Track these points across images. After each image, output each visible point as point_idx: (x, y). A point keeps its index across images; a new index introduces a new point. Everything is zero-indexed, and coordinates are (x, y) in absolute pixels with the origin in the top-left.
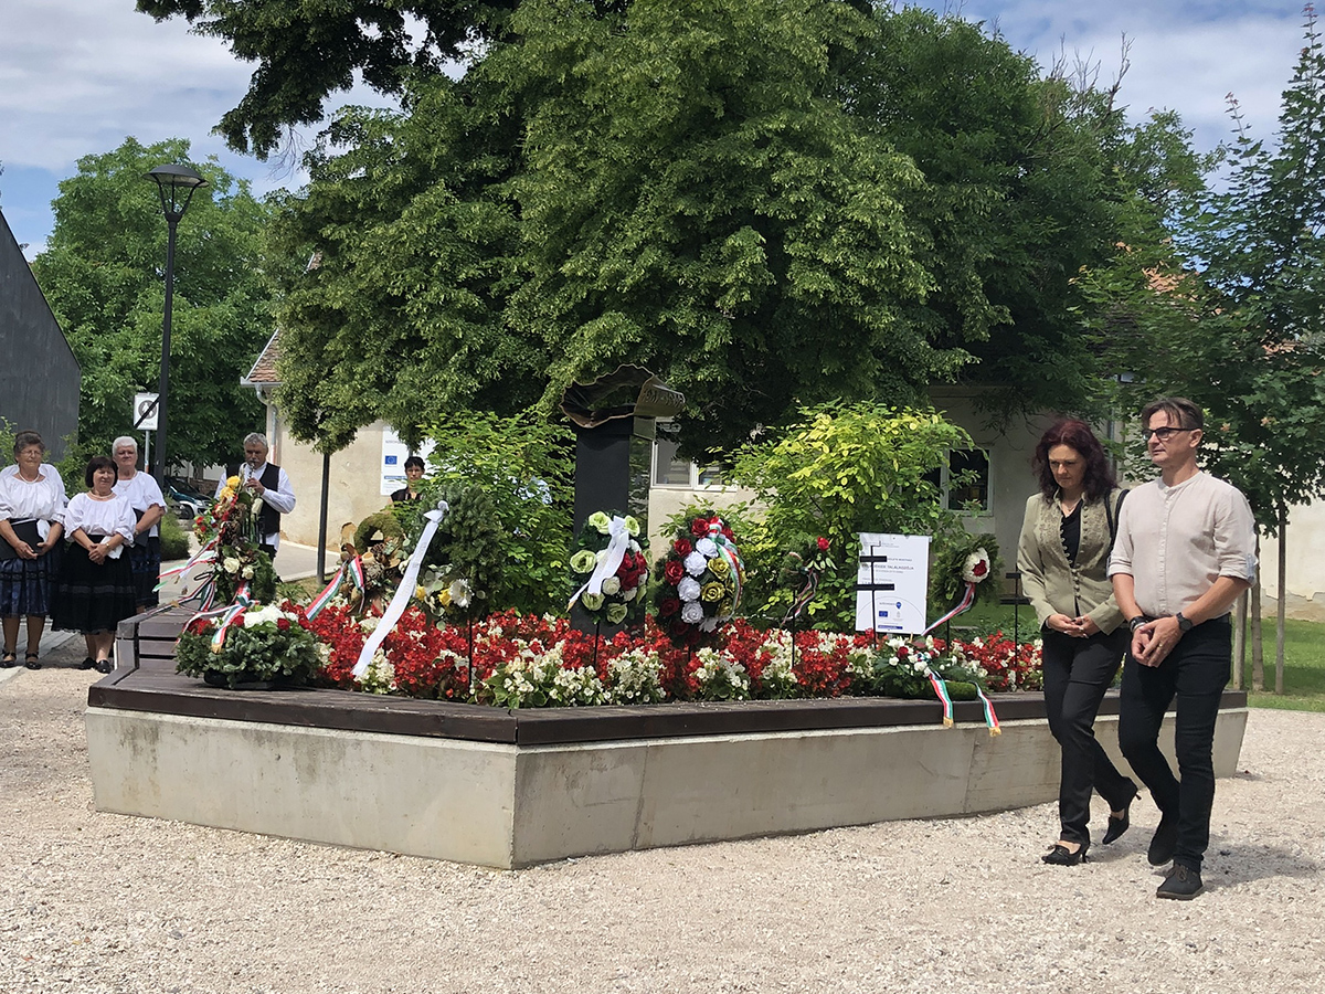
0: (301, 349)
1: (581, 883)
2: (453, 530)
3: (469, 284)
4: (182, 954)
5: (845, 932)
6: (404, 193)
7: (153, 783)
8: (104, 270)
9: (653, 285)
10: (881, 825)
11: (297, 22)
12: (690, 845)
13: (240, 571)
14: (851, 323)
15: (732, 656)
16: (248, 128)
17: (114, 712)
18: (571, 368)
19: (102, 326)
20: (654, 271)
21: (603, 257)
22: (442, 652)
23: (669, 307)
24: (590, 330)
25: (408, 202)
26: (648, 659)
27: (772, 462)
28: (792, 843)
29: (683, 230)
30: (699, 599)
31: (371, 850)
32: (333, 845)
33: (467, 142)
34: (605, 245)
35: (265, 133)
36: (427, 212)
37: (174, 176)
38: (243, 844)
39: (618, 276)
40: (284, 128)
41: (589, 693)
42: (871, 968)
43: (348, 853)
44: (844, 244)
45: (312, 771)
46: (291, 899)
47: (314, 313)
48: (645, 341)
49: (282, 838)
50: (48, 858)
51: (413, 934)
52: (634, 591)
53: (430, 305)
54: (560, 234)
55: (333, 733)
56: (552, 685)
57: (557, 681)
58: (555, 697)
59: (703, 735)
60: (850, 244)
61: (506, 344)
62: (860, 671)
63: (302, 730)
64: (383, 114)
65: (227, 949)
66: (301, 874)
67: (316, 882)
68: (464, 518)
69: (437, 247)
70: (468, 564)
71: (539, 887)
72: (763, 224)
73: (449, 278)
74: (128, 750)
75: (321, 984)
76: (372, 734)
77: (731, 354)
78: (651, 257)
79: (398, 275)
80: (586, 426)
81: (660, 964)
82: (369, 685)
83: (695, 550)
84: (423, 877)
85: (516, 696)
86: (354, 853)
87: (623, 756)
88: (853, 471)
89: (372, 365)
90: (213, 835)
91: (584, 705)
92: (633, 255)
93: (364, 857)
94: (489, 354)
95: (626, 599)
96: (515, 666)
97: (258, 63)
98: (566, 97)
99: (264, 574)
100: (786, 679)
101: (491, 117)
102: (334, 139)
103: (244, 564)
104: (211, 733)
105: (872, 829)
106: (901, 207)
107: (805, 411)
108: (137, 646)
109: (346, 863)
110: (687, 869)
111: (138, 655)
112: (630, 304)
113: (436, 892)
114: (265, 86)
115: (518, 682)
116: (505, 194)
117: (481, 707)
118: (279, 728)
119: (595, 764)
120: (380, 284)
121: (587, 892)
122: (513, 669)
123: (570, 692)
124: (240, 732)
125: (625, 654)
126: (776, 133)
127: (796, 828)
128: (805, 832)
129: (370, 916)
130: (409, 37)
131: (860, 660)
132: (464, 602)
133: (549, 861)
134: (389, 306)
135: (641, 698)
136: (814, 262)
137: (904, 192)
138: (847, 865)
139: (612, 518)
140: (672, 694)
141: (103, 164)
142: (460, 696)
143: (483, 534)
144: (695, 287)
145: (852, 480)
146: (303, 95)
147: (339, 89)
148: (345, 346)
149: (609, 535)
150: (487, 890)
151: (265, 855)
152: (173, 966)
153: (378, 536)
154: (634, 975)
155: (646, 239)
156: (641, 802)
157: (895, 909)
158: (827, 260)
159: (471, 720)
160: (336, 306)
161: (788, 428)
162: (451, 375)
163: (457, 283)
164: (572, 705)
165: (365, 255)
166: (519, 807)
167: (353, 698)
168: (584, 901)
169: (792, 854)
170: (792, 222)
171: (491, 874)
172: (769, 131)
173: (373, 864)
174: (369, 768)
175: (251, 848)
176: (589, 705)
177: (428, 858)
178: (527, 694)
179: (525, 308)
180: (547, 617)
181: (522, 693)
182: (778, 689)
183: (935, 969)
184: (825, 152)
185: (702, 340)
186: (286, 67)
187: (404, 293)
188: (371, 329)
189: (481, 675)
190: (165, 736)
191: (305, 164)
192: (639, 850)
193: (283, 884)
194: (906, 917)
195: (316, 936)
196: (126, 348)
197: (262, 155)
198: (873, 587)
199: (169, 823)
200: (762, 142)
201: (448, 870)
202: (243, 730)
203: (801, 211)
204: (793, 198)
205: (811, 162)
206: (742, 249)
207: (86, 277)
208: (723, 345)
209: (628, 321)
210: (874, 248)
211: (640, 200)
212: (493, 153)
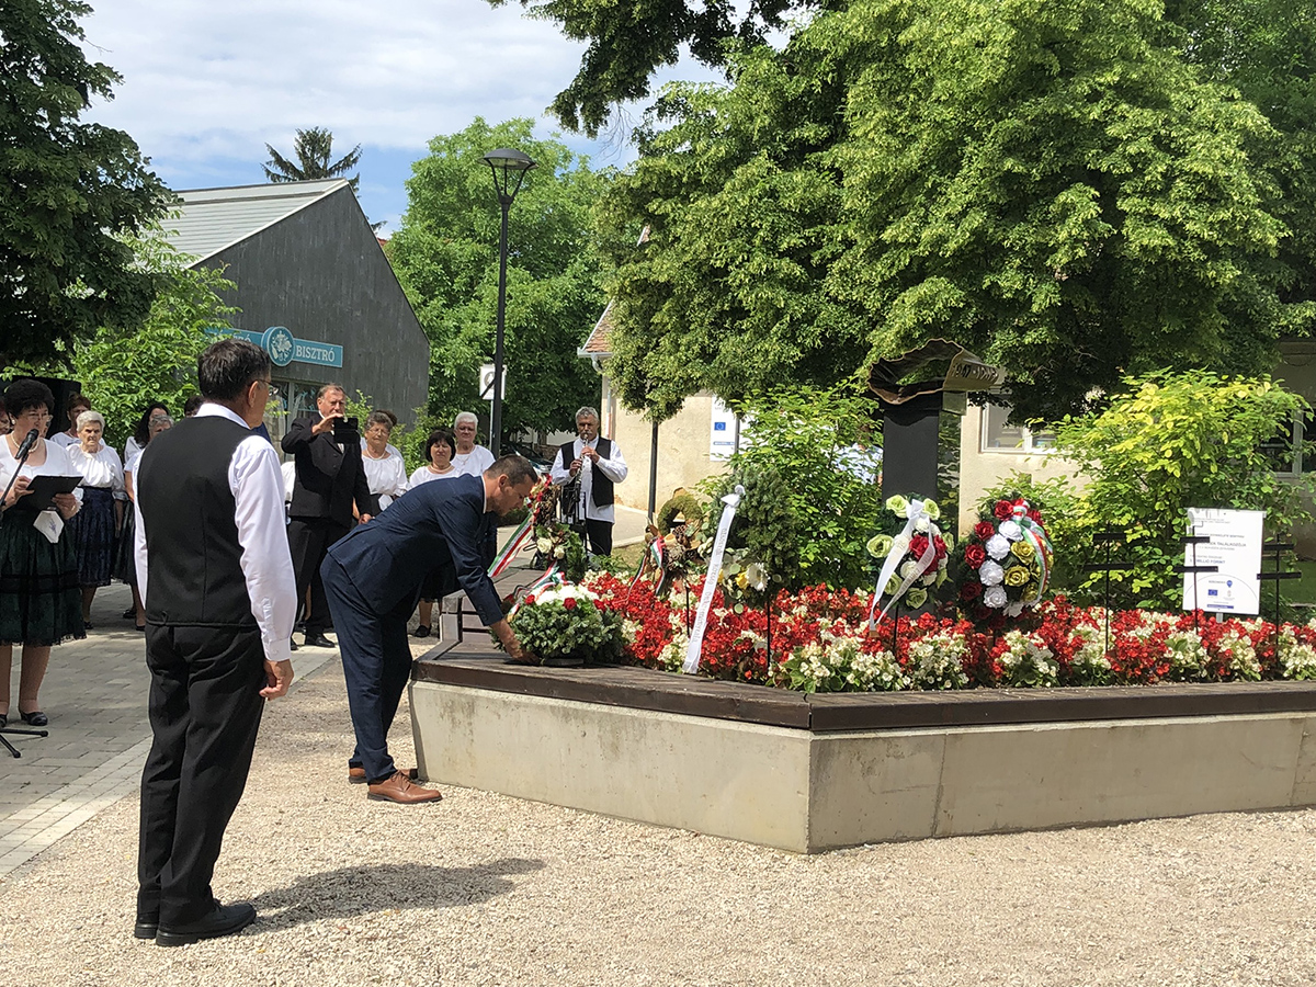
0: (631, 322)
1: (877, 871)
2: (750, 514)
3: (791, 253)
4: (484, 929)
5: (1148, 934)
6: (727, 165)
7: (470, 755)
8: (454, 246)
9: (977, 249)
10: (1199, 817)
12: (992, 834)
13: (552, 551)
15: (1042, 641)
16: (579, 106)
17: (434, 686)
18: (890, 335)
19: (452, 301)
20: (978, 234)
21: (925, 222)
22: (743, 632)
23: (993, 271)
24: (911, 296)
25: (730, 175)
26: (952, 642)
27: (1093, 435)
28: (1101, 835)
29: (1010, 191)
30: (1002, 583)
31: (673, 828)
32: (636, 821)
33: (789, 112)
34: (927, 210)
35: (594, 112)
36: (749, 184)
37: (507, 159)
38: (550, 817)
39: (941, 240)
40: (612, 106)
41: (887, 678)
42: (1172, 972)
43: (650, 830)
44: (1182, 199)
45: (615, 748)
46: (592, 876)
47: (642, 287)
48: (968, 305)
49: (589, 812)
50: (370, 826)
51: (705, 918)
52: (934, 575)
53: (753, 275)
54: (882, 200)
55: (635, 713)
56: (849, 670)
57: (854, 666)
58: (852, 682)
59: (1006, 724)
60: (1188, 199)
61: (828, 313)
62: (1179, 656)
63: (605, 709)
64: (707, 87)
65: (526, 926)
66: (604, 850)
67: (618, 858)
68: (760, 503)
69: (759, 218)
70: (764, 548)
71: (834, 873)
72: (1095, 178)
73: (771, 248)
74: (447, 723)
75: (612, 966)
76: (671, 715)
77: (1060, 316)
78: (976, 220)
79: (721, 247)
80: (895, 402)
81: (950, 961)
82: (672, 664)
83: (998, 532)
84: (720, 858)
85: (812, 680)
86: (656, 830)
87: (920, 743)
88: (1180, 443)
89: (698, 336)
90: (525, 807)
91: (883, 690)
92: (956, 219)
93: (665, 834)
94: (810, 323)
95: (925, 584)
96: (811, 649)
97: (588, 41)
98: (886, 61)
99: (574, 554)
100: (1099, 667)
101: (813, 85)
102: (661, 113)
103: (556, 545)
104: (522, 709)
105: (1188, 820)
106: (1244, 154)
107: (1129, 380)
108: (460, 619)
109: (648, 840)
110: (988, 859)
111: (461, 629)
112: (953, 269)
113: (732, 874)
114: (596, 64)
115: (814, 666)
116: (827, 162)
117: (779, 691)
118: (585, 706)
119: (891, 751)
120: (702, 257)
121: (883, 881)
122: (809, 653)
123: (868, 677)
124: (548, 708)
125: (925, 638)
126: (1109, 87)
127: (1106, 819)
128: (1116, 824)
129: (666, 897)
130: (733, 9)
131: (1180, 645)
132: (761, 586)
133: (845, 847)
134: (712, 277)
135: (942, 683)
136: (1150, 218)
137: (1249, 141)
138: (1159, 860)
139: (910, 502)
140: (976, 680)
141: (451, 145)
142: (758, 678)
143: (779, 519)
144: (1023, 248)
145: (1177, 455)
146: (631, 73)
147: (665, 64)
148: (671, 318)
149: (907, 519)
150: (783, 874)
151: (572, 829)
152: (474, 941)
153: (679, 518)
154: (922, 970)
155: (970, 202)
156: (941, 788)
157: (1204, 910)
158: (1165, 214)
159: (766, 704)
160: (662, 279)
161: (1112, 398)
162: (772, 345)
163: (779, 252)
164: (870, 690)
165: (689, 229)
166: (814, 792)
167: (655, 677)
168: (878, 890)
169: (1101, 846)
170: (1126, 177)
171: (787, 858)
172: (1101, 85)
173: (673, 842)
174: (669, 748)
175: (559, 821)
176: (890, 689)
177: (726, 838)
178: (823, 679)
179: (847, 276)
180: (858, 592)
181: (818, 678)
182: (1090, 675)
183: (1241, 977)
184: (1161, 103)
185: (1030, 301)
186: (614, 46)
187: (727, 265)
188: (696, 300)
189: (779, 658)
190: (481, 711)
191: (634, 140)
192: (939, 838)
193: (586, 859)
194: (1216, 919)
195: (611, 915)
196: (474, 320)
197: (592, 133)
198: (1195, 569)
199: (484, 794)
200: (1094, 97)
201: (745, 851)
202: (551, 707)
203: (1139, 163)
204: (1132, 149)
205: (1148, 113)
206: (1074, 206)
207: (437, 253)
208: (1052, 306)
209: (950, 286)
210: (1215, 200)
211: (964, 162)
212: (815, 122)
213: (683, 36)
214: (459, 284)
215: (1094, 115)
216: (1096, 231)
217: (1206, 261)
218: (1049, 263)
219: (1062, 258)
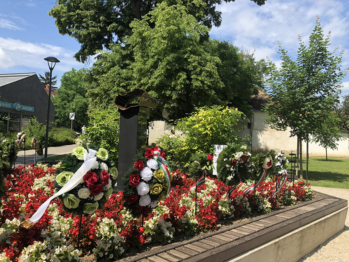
3: (123, 87)
6: (109, 68)
9: (161, 85)
11: (89, 33)
14: (205, 93)
16: (80, 56)
20: (161, 82)
21: (150, 79)
23: (164, 90)
25: (110, 70)
27: (187, 123)
29: (168, 73)
30: (149, 193)
33: (123, 58)
34: (150, 76)
35: (84, 58)
36: (114, 72)
39: (153, 83)
40: (88, 57)
44: (204, 76)
48: (159, 97)
60: (205, 76)
69: (116, 79)
72: (186, 70)
73: (118, 85)
77: (178, 101)
78: (160, 78)
80: (124, 109)
83: (146, 166)
88: (211, 125)
89: (103, 104)
92: (156, 78)
101: (128, 52)
106: (216, 68)
107: (196, 108)
112: (156, 89)
126: (189, 51)
130: (113, 38)
136: (197, 79)
137: (217, 65)
144: (170, 85)
145: (211, 129)
146: (91, 49)
147: (100, 50)
155: (159, 75)
158: (200, 79)
170: (192, 70)
172: (187, 50)
185: (172, 97)
197: (83, 62)
200: (185, 53)
203: (195, 68)
204: (193, 64)
205: (197, 57)
206: (181, 76)
207: (66, 93)
208: (177, 98)
209: (155, 93)
210: (211, 77)
211: (159, 66)
212: (129, 60)
213: (103, 43)
214: (70, 99)
215: (185, 57)
216: (186, 82)
217: (209, 90)
218: (176, 88)
219: (179, 87)
